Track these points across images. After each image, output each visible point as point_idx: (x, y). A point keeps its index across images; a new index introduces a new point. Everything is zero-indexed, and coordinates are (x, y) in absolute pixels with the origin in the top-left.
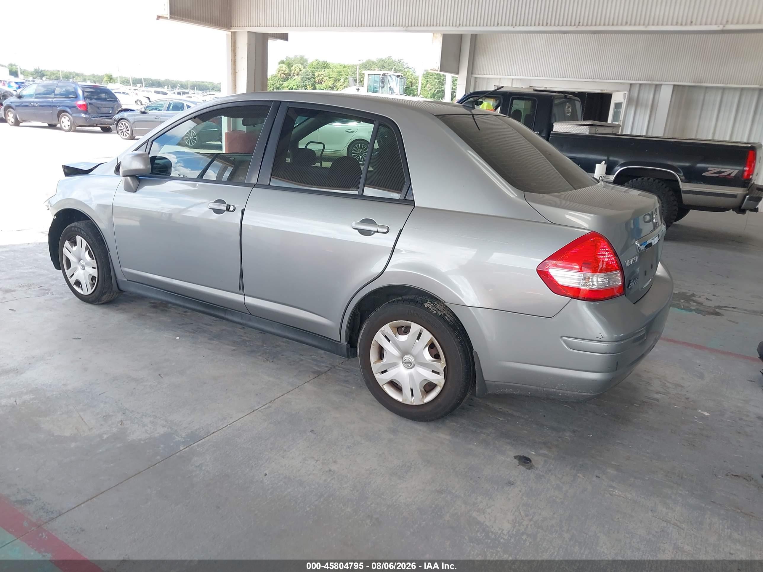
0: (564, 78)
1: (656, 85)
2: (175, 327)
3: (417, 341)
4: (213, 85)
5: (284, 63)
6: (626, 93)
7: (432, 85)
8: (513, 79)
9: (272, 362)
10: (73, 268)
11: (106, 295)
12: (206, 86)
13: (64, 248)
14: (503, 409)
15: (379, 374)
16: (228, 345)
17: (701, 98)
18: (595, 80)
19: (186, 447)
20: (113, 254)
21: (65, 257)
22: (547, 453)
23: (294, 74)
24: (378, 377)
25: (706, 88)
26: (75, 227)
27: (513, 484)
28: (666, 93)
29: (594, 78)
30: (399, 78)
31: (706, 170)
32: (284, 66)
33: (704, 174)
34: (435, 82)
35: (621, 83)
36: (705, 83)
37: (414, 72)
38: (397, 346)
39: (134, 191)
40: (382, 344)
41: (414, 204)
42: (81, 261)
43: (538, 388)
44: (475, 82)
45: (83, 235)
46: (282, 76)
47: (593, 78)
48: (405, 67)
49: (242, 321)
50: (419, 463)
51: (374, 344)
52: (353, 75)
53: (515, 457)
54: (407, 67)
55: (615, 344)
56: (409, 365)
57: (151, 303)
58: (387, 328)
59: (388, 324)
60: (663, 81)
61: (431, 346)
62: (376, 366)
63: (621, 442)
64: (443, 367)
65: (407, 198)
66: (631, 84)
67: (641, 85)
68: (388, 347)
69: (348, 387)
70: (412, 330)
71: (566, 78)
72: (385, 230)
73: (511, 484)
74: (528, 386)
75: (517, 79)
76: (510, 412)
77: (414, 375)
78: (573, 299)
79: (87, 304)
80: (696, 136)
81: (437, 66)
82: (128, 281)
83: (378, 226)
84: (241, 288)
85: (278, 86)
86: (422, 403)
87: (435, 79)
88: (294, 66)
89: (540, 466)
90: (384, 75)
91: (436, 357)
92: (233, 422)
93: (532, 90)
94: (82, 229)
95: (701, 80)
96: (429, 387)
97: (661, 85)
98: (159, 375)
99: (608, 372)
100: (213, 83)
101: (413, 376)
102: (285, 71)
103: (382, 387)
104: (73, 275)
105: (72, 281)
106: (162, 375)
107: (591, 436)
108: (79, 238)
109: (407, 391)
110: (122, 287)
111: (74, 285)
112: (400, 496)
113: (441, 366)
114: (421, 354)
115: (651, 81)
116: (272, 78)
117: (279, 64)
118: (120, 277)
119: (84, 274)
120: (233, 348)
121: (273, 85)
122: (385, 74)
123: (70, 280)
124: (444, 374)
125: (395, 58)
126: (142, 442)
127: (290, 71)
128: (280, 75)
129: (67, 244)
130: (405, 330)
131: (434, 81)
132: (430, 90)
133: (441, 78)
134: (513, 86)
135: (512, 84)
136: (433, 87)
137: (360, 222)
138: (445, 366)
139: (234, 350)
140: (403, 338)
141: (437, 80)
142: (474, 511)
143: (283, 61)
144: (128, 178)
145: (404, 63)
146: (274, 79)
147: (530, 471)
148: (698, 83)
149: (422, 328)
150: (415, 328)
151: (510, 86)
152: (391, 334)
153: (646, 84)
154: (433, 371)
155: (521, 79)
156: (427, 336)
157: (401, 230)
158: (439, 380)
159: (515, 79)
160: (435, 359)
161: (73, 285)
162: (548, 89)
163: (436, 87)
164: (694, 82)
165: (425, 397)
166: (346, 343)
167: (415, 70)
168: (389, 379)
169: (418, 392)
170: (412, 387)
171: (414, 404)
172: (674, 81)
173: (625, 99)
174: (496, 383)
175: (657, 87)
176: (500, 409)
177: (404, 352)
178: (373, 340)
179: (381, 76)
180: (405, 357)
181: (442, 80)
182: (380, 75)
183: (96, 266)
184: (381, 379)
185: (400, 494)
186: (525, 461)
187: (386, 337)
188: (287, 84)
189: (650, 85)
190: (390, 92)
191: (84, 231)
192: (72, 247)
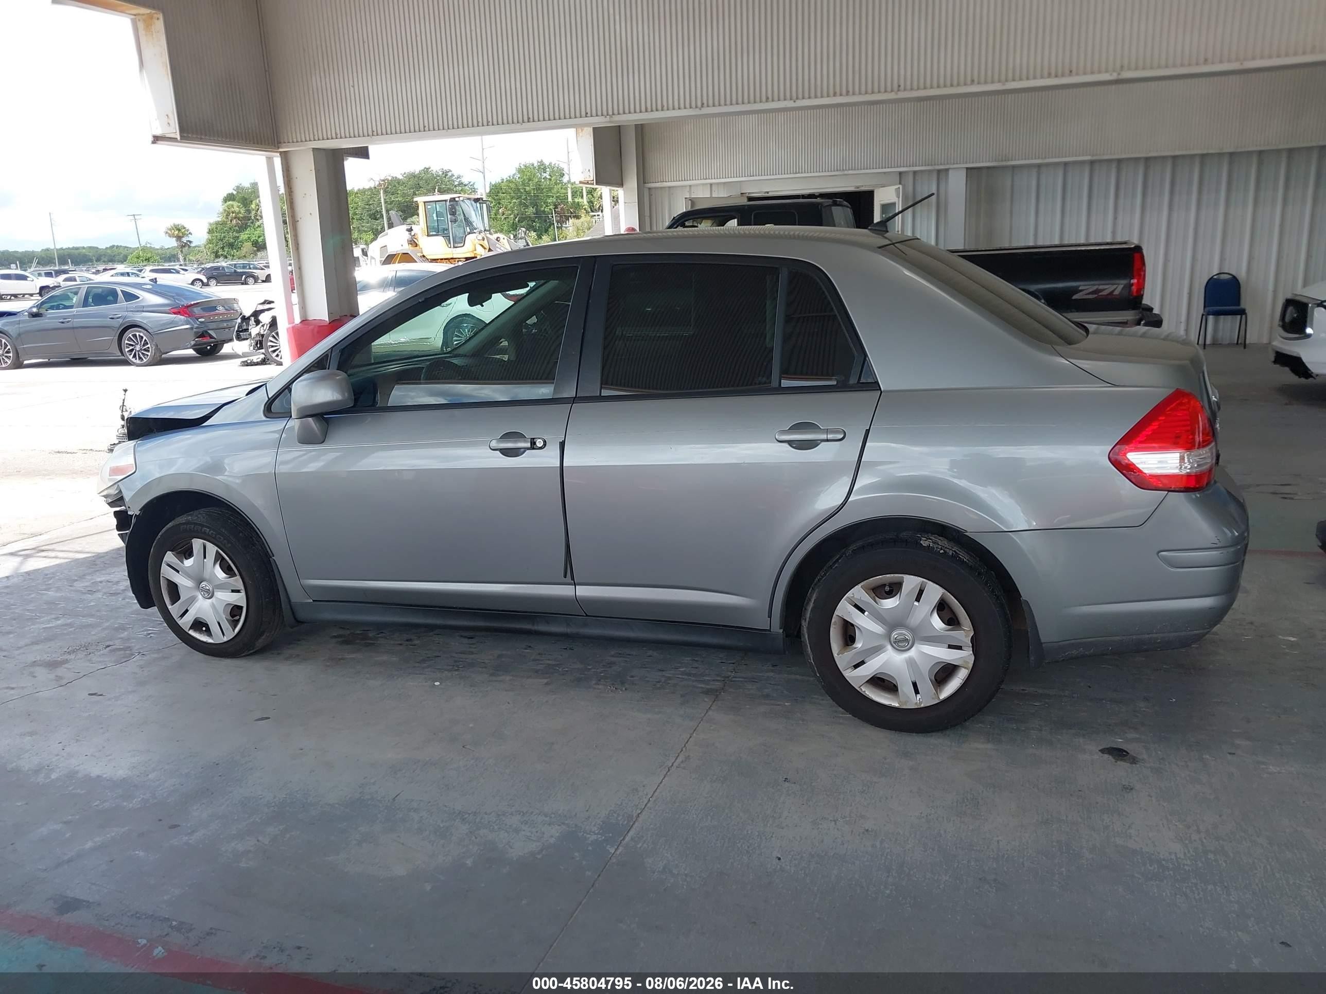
0: (796, 173)
1: (939, 171)
2: (415, 667)
3: (916, 603)
4: (97, 251)
5: (234, 200)
6: (899, 188)
7: (509, 210)
8: (711, 185)
9: (626, 689)
10: (184, 599)
11: (263, 637)
12: (85, 256)
13: (164, 566)
14: (1027, 689)
15: (850, 670)
16: (528, 677)
17: (1008, 183)
18: (846, 172)
19: (616, 847)
20: (281, 559)
21: (166, 582)
22: (1137, 736)
23: (257, 216)
24: (851, 675)
25: (1014, 167)
26: (188, 523)
27: (1132, 789)
28: (957, 184)
29: (844, 168)
30: (478, 204)
31: (1076, 290)
32: (235, 204)
33: (1075, 297)
34: (512, 205)
35: (885, 173)
36: (1012, 160)
37: (474, 191)
38: (878, 617)
39: (322, 440)
40: (853, 620)
41: (878, 388)
42: (203, 584)
43: (1124, 638)
44: (650, 195)
45: (208, 535)
46: (234, 222)
47: (843, 170)
48: (456, 183)
49: (569, 630)
50: (983, 792)
51: (835, 622)
52: (367, 207)
53: (1103, 751)
54: (461, 184)
55: (1232, 549)
56: (901, 645)
57: (335, 637)
58: (858, 592)
59: (860, 585)
60: (951, 164)
61: (942, 607)
62: (842, 659)
63: (1219, 701)
64: (969, 636)
65: (862, 380)
66: (900, 173)
67: (915, 173)
68: (862, 621)
69: (779, 705)
70: (906, 588)
71: (799, 173)
72: (841, 436)
73: (1129, 789)
74: (1108, 639)
75: (718, 184)
76: (1040, 691)
77: (915, 658)
78: (1170, 493)
79: (222, 659)
80: (1010, 242)
81: (591, 175)
82: (315, 603)
83: (827, 431)
84: (569, 574)
85: (232, 240)
86: (937, 701)
87: (512, 198)
88: (254, 202)
89: (1145, 756)
90: (453, 200)
91: (952, 621)
92: (654, 792)
93: (746, 200)
94: (205, 524)
95: (1006, 155)
96: (945, 672)
97: (947, 170)
98: (463, 747)
99: (1223, 594)
100: (97, 248)
101: (916, 662)
102: (240, 212)
103: (858, 689)
104: (187, 611)
105: (185, 622)
106: (467, 747)
107: (1174, 700)
108: (197, 544)
109: (906, 688)
110: (301, 615)
111: (189, 630)
112: (998, 842)
113: (965, 634)
114: (927, 622)
115: (932, 165)
116: (217, 228)
117: (226, 202)
118: (297, 596)
119: (213, 606)
120: (545, 681)
121: (222, 240)
122: (454, 198)
123: (181, 622)
124: (973, 647)
125: (436, 168)
126: (539, 857)
127: (249, 211)
128: (231, 221)
129: (170, 557)
130: (893, 590)
131: (510, 203)
132: (505, 218)
133: (521, 196)
134: (713, 196)
135: (711, 194)
136: (510, 212)
137: (789, 429)
138: (972, 634)
139: (547, 684)
140: (890, 603)
141: (515, 201)
142: (1114, 837)
143: (232, 194)
144: (310, 419)
145: (454, 177)
146: (222, 229)
147: (1138, 765)
148: (1002, 161)
149: (924, 580)
150: (911, 582)
151: (709, 196)
152: (868, 601)
153: (922, 171)
154: (950, 647)
155: (724, 183)
156: (934, 592)
157: (868, 432)
158: (964, 657)
159: (715, 183)
160: (950, 627)
161: (187, 631)
162: (770, 194)
163: (516, 212)
164: (996, 161)
165: (941, 691)
166: (781, 631)
167: (475, 186)
168: (871, 674)
169: (926, 686)
170: (913, 680)
171: (922, 705)
172: (966, 163)
173: (899, 198)
174: (1060, 643)
175: (942, 174)
176: (1023, 690)
177: (892, 623)
178: (834, 615)
179: (448, 203)
180: (894, 635)
181: (524, 200)
182: (446, 201)
183: (241, 587)
184: (856, 677)
185: (996, 839)
186: (1119, 753)
187: (856, 606)
188: (246, 236)
189: (930, 171)
190: (468, 228)
191: (208, 527)
192: (182, 562)
